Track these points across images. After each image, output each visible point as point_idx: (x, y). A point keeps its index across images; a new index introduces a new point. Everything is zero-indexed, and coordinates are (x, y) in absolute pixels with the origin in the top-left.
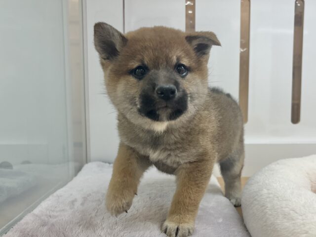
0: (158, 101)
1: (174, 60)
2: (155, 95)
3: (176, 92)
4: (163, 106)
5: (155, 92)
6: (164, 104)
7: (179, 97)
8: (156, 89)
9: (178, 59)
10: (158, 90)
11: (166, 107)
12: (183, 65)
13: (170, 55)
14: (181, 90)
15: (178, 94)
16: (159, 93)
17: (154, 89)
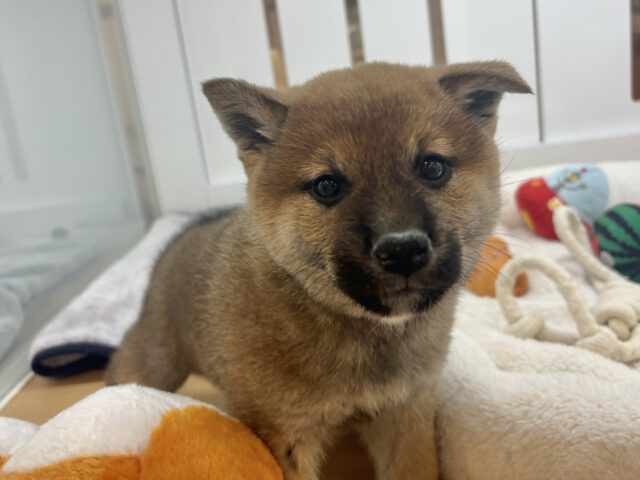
0: (382, 277)
1: (412, 148)
2: (374, 265)
3: (431, 248)
4: (398, 288)
5: (372, 254)
6: (400, 284)
7: (439, 259)
8: (375, 247)
9: (422, 142)
10: (381, 249)
11: (407, 290)
12: (436, 158)
13: (400, 139)
14: (442, 239)
15: (435, 254)
16: (383, 256)
17: (368, 244)
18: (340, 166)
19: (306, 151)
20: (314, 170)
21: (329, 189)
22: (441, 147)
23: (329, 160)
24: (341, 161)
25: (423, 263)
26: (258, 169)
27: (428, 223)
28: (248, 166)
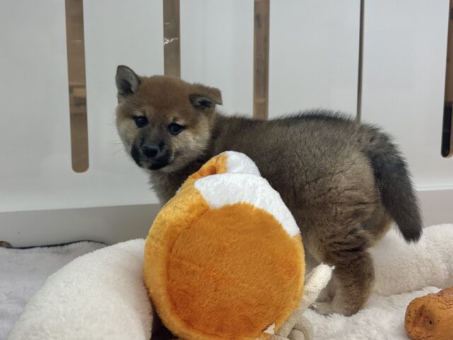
1: (171, 120)
2: (141, 151)
3: (158, 153)
6: (146, 158)
9: (175, 119)
11: (148, 161)
12: (178, 125)
14: (164, 151)
17: (142, 144)
18: (146, 116)
19: (139, 106)
20: (139, 114)
21: (142, 122)
22: (181, 122)
23: (144, 112)
24: (148, 114)
25: (154, 156)
26: (122, 104)
27: (162, 145)
28: (119, 102)
